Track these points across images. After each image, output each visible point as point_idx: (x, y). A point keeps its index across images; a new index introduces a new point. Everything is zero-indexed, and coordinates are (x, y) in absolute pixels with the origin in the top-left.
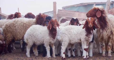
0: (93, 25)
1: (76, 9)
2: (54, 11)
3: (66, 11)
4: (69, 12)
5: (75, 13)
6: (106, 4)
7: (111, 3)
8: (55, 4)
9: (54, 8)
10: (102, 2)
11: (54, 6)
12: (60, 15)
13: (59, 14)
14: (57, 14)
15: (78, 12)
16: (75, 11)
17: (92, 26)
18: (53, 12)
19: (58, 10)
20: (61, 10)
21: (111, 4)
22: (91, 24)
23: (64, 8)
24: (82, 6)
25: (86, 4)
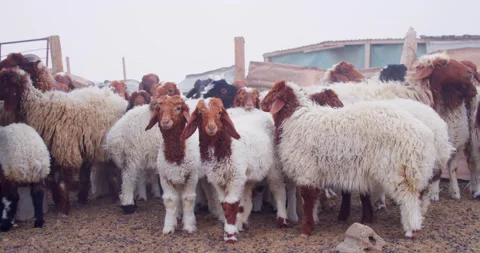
0: (221, 125)
1: (307, 61)
2: (238, 67)
3: (276, 65)
4: (285, 70)
5: (306, 71)
6: (402, 44)
7: (420, 42)
8: (239, 43)
9: (237, 57)
10: (391, 39)
11: (236, 52)
12: (255, 79)
13: (255, 76)
14: (246, 74)
15: (315, 68)
16: (306, 68)
17: (216, 130)
18: (233, 69)
19: (251, 63)
20: (258, 64)
21: (419, 44)
22: (212, 123)
23: (271, 57)
24: (326, 50)
25: (341, 45)
